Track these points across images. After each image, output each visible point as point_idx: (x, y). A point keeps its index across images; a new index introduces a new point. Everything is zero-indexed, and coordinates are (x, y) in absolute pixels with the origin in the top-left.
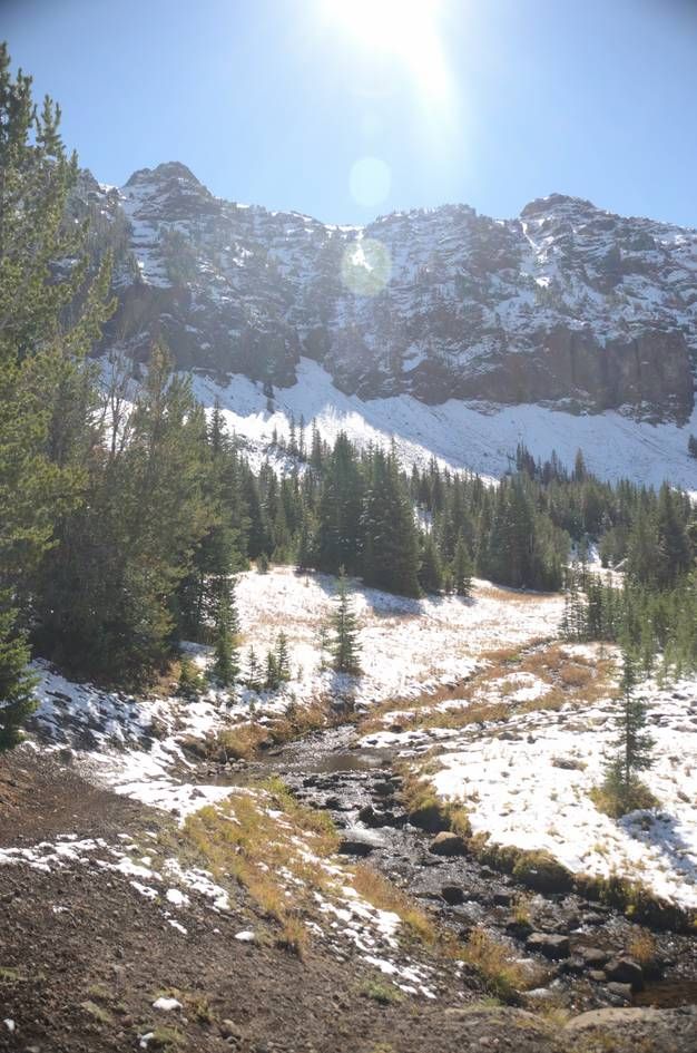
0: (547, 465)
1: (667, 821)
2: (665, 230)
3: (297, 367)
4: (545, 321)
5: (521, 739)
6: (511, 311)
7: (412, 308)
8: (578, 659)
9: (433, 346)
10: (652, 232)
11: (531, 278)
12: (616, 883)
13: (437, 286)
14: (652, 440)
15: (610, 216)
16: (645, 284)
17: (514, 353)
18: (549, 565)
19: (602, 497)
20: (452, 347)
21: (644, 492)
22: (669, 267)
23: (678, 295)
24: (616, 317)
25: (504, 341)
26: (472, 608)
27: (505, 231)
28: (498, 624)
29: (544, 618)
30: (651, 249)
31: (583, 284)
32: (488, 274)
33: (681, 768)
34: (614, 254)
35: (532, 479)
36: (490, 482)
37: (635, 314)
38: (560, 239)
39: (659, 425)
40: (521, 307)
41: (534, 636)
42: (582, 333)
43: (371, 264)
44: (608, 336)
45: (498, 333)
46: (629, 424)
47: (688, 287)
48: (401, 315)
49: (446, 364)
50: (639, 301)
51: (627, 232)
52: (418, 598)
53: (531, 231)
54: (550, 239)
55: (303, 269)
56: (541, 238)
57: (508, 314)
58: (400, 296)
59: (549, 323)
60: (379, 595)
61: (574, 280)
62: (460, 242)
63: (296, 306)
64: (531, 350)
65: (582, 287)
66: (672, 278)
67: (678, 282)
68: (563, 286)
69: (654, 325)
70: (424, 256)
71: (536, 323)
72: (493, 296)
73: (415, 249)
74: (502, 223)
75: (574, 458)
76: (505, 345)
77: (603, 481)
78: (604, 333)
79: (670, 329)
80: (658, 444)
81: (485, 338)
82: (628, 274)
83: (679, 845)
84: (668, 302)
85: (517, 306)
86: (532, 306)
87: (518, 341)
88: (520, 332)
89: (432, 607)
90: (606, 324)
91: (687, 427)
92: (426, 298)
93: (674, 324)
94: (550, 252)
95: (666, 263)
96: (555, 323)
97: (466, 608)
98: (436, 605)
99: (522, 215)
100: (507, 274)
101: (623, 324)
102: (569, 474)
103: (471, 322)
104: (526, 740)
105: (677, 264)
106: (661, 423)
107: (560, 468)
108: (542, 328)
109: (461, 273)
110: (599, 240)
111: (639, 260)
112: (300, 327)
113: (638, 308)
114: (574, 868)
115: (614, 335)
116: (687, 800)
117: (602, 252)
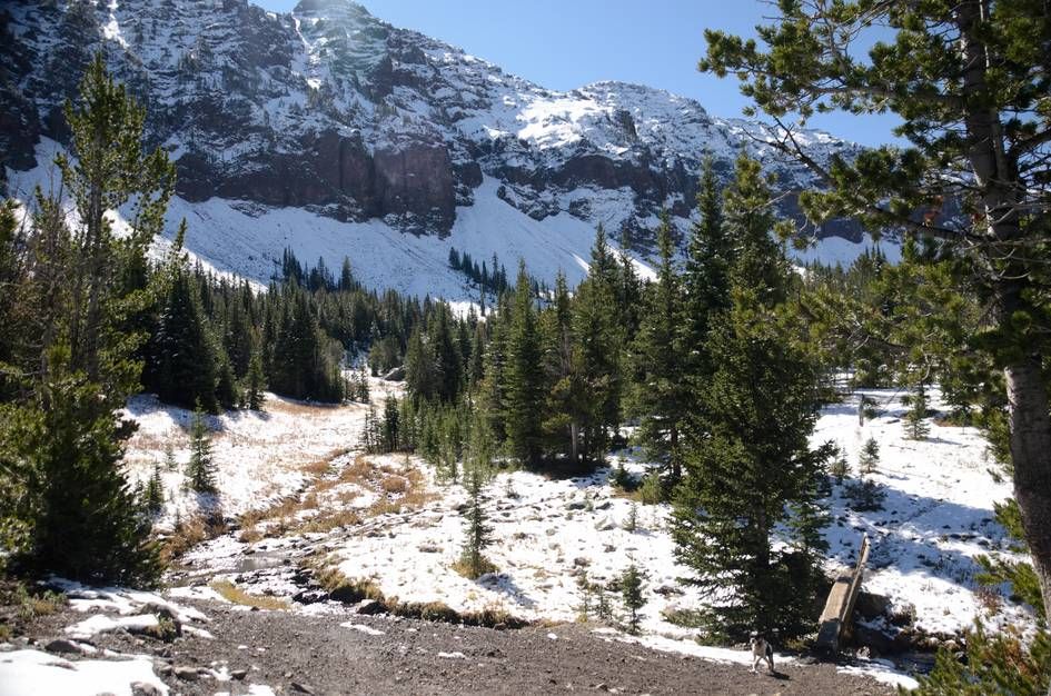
0: (314, 271)
1: (506, 578)
2: (435, 47)
3: (37, 148)
4: (315, 124)
5: (384, 535)
6: (280, 110)
7: (173, 95)
8: (385, 470)
9: (195, 139)
10: (423, 46)
11: (302, 78)
12: (488, 614)
13: (202, 75)
14: (415, 250)
15: (383, 24)
16: (414, 97)
17: (282, 154)
18: (332, 377)
19: (371, 307)
20: (217, 142)
21: (409, 302)
22: (438, 82)
23: (444, 111)
24: (384, 127)
25: (272, 141)
26: (269, 423)
27: (277, 25)
28: (296, 437)
29: (336, 430)
30: (421, 63)
31: (354, 90)
32: (257, 68)
33: (506, 546)
34: (386, 63)
35: (299, 284)
36: (258, 288)
37: (404, 126)
38: (333, 42)
39: (422, 236)
40: (291, 107)
41: (334, 448)
42: (351, 139)
43: (128, 40)
44: (377, 145)
45: (266, 132)
46: (394, 233)
47: (455, 105)
48: (161, 102)
49: (209, 160)
50: (408, 113)
51: (399, 44)
52: (217, 414)
53: (304, 29)
54: (324, 41)
55: (43, 33)
56: (314, 38)
57: (278, 113)
58: (160, 80)
59: (319, 127)
60: (181, 412)
61: (345, 85)
62: (229, 31)
63: (34, 77)
64: (300, 153)
65: (352, 93)
66: (440, 94)
67: (445, 98)
68: (334, 90)
69: (421, 139)
70: (188, 40)
71: (306, 125)
72: (262, 93)
73: (178, 30)
74: (275, 16)
75: (341, 266)
76: (273, 145)
77: (370, 289)
78: (373, 142)
79: (436, 145)
80: (420, 253)
81: (253, 136)
82: (399, 86)
83: (517, 590)
84: (435, 118)
85: (287, 106)
86: (302, 107)
87: (287, 142)
88: (289, 133)
89: (233, 422)
90: (376, 133)
91: (448, 239)
92: (191, 86)
93: (439, 140)
94: (323, 54)
95: (435, 79)
96: (325, 128)
97: (264, 422)
98: (236, 421)
99: (295, 10)
100: (278, 71)
101: (392, 135)
102: (336, 281)
103: (238, 118)
104: (388, 536)
105: (445, 81)
106: (424, 233)
107: (327, 273)
108: (312, 131)
109: (229, 64)
110: (371, 48)
111: (410, 73)
112: (39, 101)
113: (407, 120)
114: (460, 610)
115: (383, 145)
116: (514, 565)
117: (376, 60)
